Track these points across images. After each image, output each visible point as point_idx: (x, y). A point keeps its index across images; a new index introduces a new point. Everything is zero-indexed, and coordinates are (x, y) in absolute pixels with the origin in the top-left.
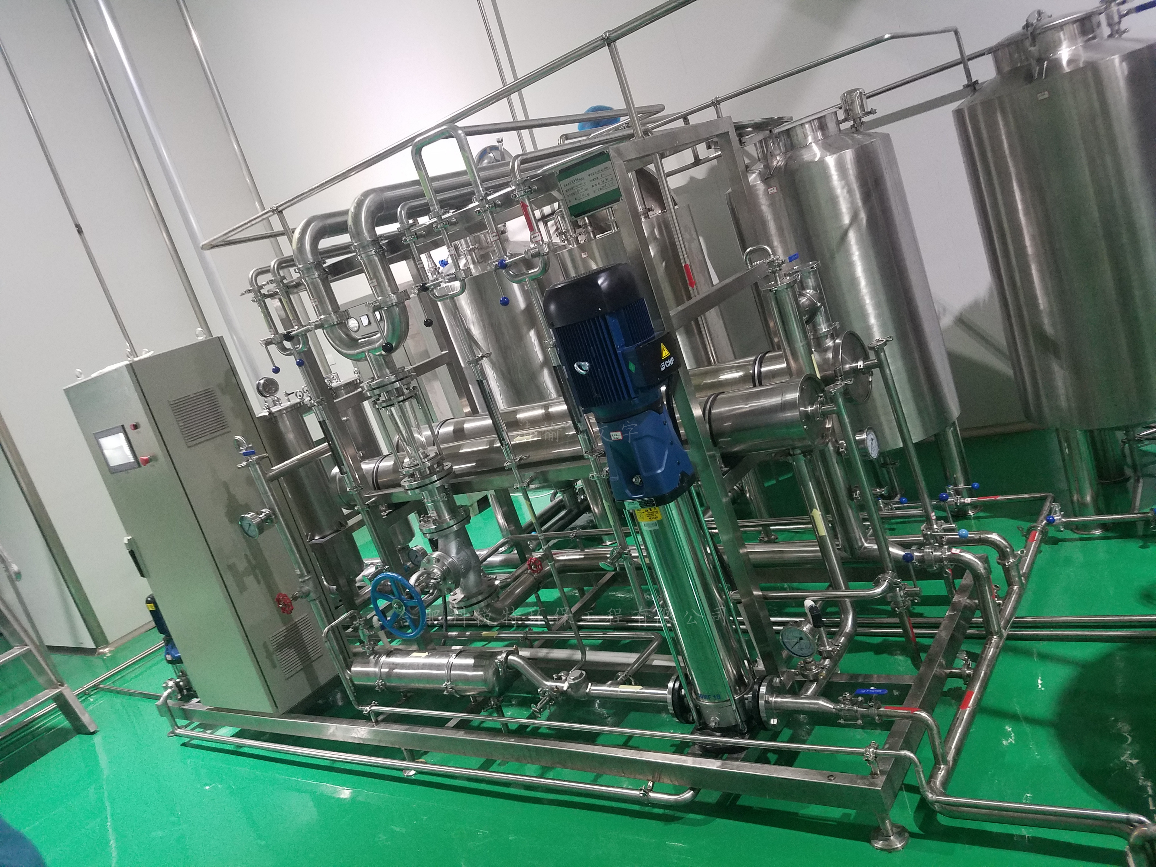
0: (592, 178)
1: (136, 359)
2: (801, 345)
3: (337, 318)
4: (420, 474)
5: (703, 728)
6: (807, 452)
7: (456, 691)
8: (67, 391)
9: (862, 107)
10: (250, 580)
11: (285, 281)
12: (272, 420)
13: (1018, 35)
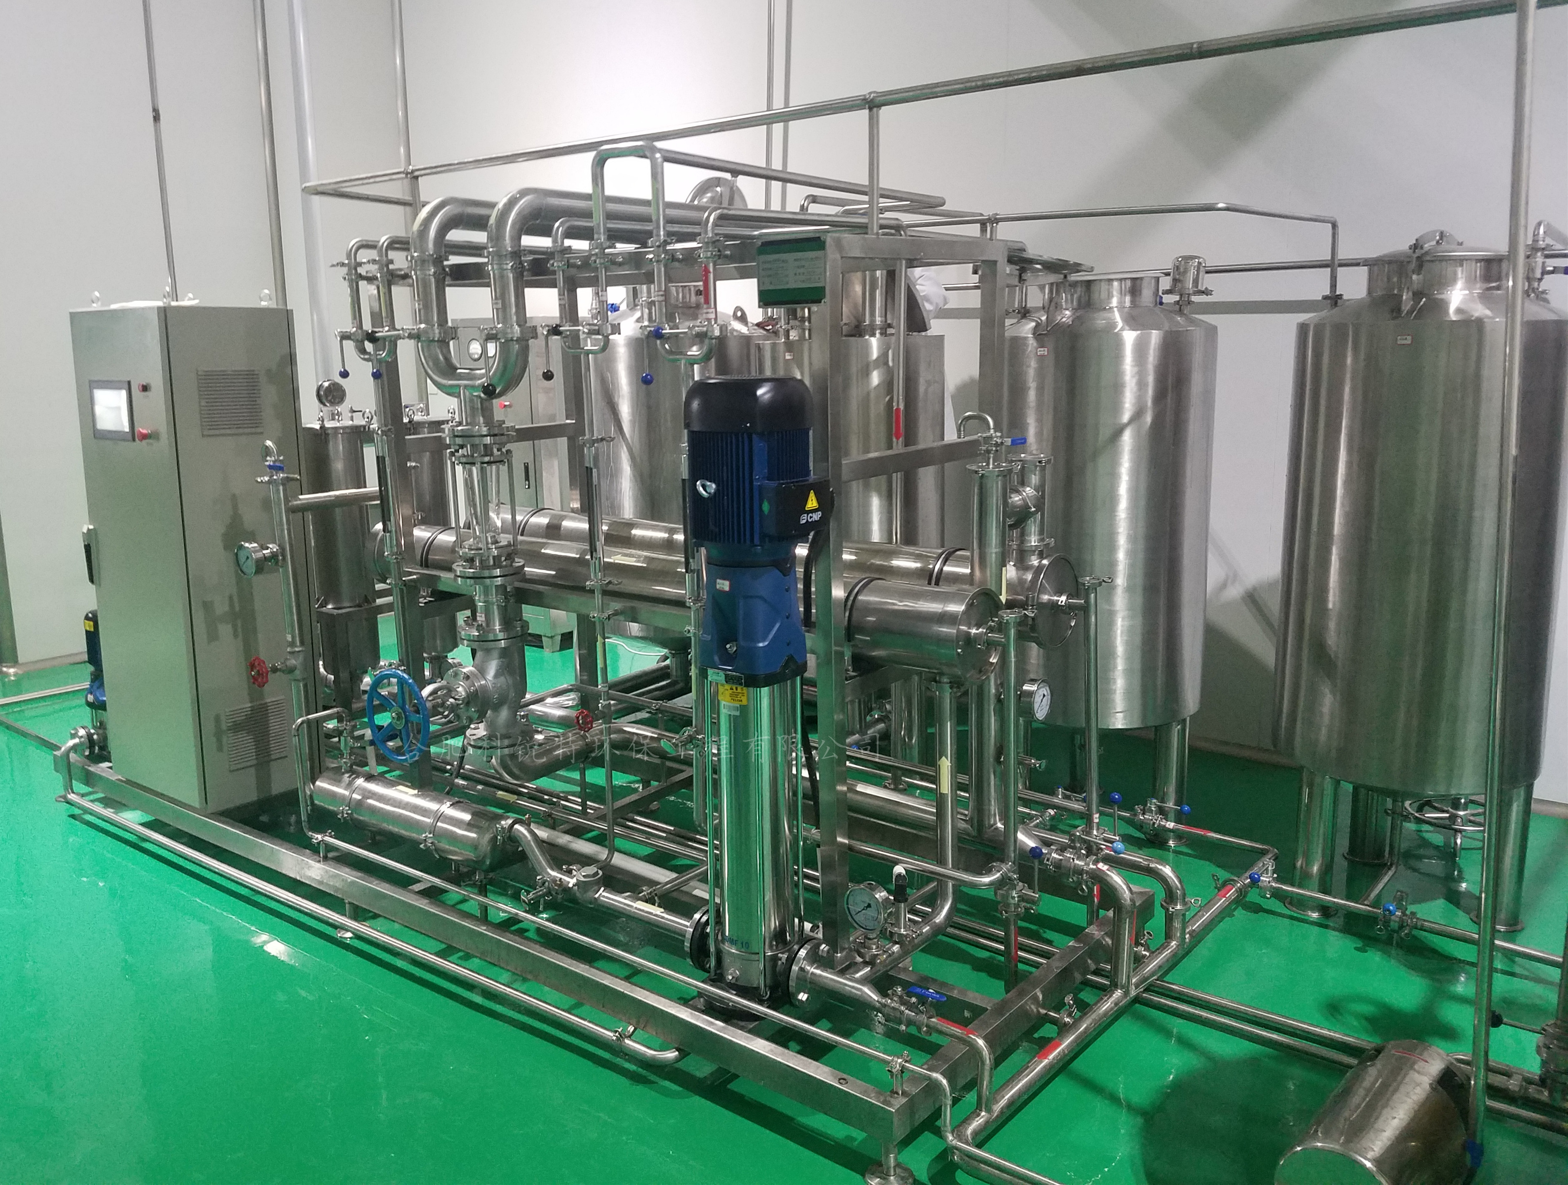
0: (797, 263)
1: (174, 304)
2: (994, 550)
3: (440, 333)
4: (481, 562)
5: (718, 979)
6: (956, 683)
7: (436, 850)
8: (73, 315)
9: (1196, 282)
10: (225, 630)
11: (391, 267)
12: (322, 436)
13: (1402, 254)
